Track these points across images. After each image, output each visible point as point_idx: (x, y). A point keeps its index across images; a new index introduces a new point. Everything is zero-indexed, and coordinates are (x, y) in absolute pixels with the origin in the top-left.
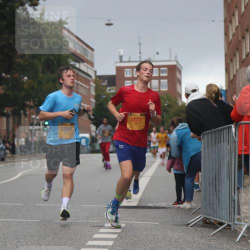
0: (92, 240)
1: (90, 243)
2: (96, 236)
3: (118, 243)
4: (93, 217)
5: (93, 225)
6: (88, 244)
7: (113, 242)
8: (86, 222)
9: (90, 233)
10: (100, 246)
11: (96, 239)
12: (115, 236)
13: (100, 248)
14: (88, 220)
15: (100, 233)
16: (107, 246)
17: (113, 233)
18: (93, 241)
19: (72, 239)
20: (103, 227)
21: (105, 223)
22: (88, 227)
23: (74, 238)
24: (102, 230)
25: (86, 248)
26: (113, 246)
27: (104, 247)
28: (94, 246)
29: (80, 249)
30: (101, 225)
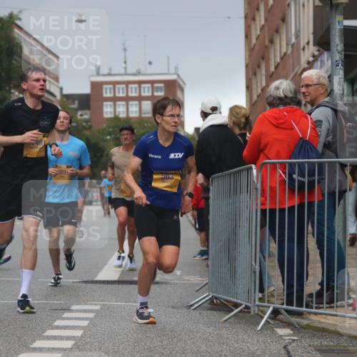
0: (52, 329)
1: (49, 333)
2: (58, 323)
3: (89, 332)
4: (55, 296)
5: (54, 307)
6: (46, 334)
7: (83, 331)
8: (44, 304)
9: (49, 318)
10: (64, 337)
11: (58, 327)
12: (85, 323)
13: (63, 340)
14: (47, 300)
15: (64, 319)
16: (74, 337)
17: (83, 319)
18: (53, 331)
19: (23, 328)
20: (68, 310)
21: (72, 304)
22: (47, 310)
23: (27, 326)
24: (67, 315)
25: (43, 339)
26: (82, 337)
27: (68, 338)
28: (54, 338)
29: (35, 341)
30: (65, 307)
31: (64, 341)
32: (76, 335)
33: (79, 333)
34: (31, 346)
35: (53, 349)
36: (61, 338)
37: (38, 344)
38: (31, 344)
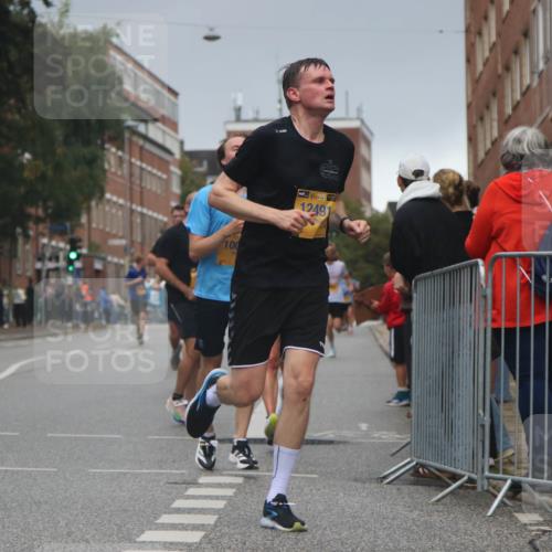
0: (170, 513)
1: (165, 519)
2: (178, 504)
3: (227, 519)
4: (174, 461)
5: (172, 480)
6: (158, 521)
7: (216, 517)
8: (157, 474)
9: (165, 496)
10: (188, 525)
11: (179, 511)
12: (220, 504)
13: (186, 530)
14: (161, 468)
15: (188, 497)
16: (203, 525)
17: (217, 498)
18: (171, 516)
19: (125, 511)
20: (194, 483)
21: (200, 476)
22: (162, 484)
23: (131, 508)
24: (192, 491)
25: (156, 529)
26: (215, 525)
27: (195, 528)
28: (174, 527)
29: (143, 532)
30: (189, 479)
31: (189, 532)
32: (206, 523)
33: (211, 520)
34: (138, 540)
35: (171, 543)
36: (184, 527)
37: (148, 536)
38: (138, 536)
